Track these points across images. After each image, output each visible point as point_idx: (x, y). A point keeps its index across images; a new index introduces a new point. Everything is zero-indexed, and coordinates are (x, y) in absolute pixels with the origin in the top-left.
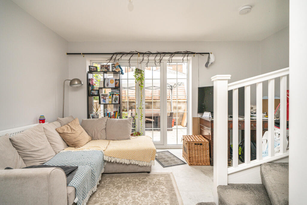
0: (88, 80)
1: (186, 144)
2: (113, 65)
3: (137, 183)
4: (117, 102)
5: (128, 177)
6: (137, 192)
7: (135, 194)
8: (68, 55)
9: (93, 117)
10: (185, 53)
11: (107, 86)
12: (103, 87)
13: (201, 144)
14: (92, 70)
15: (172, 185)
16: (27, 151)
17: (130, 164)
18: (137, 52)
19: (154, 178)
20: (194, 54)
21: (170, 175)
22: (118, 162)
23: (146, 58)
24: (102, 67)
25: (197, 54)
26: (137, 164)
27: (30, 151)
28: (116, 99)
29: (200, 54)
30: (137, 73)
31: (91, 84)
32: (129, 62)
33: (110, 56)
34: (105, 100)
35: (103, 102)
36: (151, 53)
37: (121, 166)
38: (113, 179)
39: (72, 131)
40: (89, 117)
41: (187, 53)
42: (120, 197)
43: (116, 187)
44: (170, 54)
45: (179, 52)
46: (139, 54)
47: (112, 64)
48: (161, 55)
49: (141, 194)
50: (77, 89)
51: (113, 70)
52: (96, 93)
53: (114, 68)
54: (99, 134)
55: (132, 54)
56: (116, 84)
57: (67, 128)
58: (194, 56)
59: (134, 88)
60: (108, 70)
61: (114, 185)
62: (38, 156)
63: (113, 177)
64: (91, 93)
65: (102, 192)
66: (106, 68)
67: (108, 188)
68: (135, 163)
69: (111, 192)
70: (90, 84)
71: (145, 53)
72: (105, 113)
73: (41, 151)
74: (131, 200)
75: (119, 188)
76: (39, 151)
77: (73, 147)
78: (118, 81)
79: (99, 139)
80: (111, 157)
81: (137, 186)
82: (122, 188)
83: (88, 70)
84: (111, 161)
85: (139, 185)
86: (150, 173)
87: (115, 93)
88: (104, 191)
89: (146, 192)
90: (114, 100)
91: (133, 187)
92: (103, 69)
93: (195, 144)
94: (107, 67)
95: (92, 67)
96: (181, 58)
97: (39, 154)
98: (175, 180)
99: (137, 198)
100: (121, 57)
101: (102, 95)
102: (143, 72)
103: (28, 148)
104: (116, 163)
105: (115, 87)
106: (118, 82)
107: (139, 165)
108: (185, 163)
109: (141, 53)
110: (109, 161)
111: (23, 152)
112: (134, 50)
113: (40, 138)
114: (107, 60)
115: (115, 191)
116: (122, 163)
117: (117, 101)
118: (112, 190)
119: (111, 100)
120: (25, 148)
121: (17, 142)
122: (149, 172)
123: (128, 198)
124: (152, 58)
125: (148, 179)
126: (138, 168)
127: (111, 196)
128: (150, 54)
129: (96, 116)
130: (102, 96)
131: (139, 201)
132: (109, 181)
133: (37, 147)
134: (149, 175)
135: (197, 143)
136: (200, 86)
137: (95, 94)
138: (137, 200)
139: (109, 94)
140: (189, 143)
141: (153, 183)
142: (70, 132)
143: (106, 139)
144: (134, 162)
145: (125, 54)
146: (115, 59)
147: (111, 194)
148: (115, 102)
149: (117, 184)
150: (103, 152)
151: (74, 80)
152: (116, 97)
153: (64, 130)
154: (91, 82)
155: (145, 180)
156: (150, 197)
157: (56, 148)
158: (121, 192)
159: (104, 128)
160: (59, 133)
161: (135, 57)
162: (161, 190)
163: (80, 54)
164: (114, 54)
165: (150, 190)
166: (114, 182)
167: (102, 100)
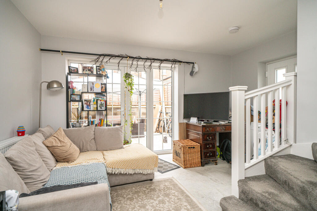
0: (67, 82)
1: (180, 148)
2: (98, 68)
3: (146, 192)
4: (104, 108)
5: (134, 188)
6: (152, 201)
7: (151, 202)
8: (41, 51)
9: (73, 127)
10: (173, 61)
11: (91, 91)
12: (87, 91)
13: (194, 148)
14: (73, 72)
15: (180, 188)
16: (27, 172)
17: (135, 174)
18: (126, 56)
19: (160, 185)
20: (180, 63)
21: (172, 179)
22: (122, 173)
23: (135, 63)
24: (84, 68)
25: (183, 62)
26: (141, 173)
27: (29, 172)
28: (102, 105)
29: (187, 63)
30: (127, 78)
31: (71, 87)
32: (118, 66)
33: (96, 57)
34: (88, 106)
35: (86, 108)
36: (141, 58)
37: (126, 177)
38: (119, 192)
39: (61, 143)
40: (68, 126)
41: (175, 62)
42: (138, 208)
43: (128, 199)
44: (160, 61)
45: (168, 59)
46: (128, 57)
47: (97, 66)
48: (152, 61)
49: (157, 202)
50: (56, 93)
51: (98, 73)
52: (78, 98)
53: (99, 70)
54: (88, 145)
55: (122, 57)
56: (102, 88)
57: (55, 140)
58: (180, 64)
59: (120, 93)
60: (92, 72)
61: (124, 198)
62: (38, 177)
63: (116, 189)
64: (72, 98)
65: (116, 207)
66: (89, 70)
67: (120, 202)
68: (139, 172)
69: (125, 205)
70: (69, 87)
71: (136, 58)
72: (89, 120)
73: (39, 170)
74: (151, 208)
75: (131, 199)
76: (37, 170)
77: (64, 162)
78: (103, 85)
79: (89, 150)
80: (114, 169)
81: (148, 195)
82: (135, 200)
83: (67, 71)
84: (115, 173)
85: (150, 193)
86: (153, 181)
87: (100, 99)
88: (118, 206)
89: (160, 198)
90: (99, 107)
91: (145, 196)
92: (87, 71)
93: (189, 148)
94: (91, 69)
95: (72, 68)
96: (170, 65)
97: (37, 174)
98: (179, 183)
99: (156, 206)
100: (109, 59)
101: (85, 100)
102: (133, 76)
103: (27, 168)
104: (121, 174)
105: (101, 92)
106: (104, 87)
107: (143, 173)
108: (179, 167)
109: (130, 57)
110: (113, 173)
111: (23, 174)
112: (123, 53)
113: (33, 154)
114: (91, 61)
115: (129, 204)
116: (126, 173)
117: (102, 107)
118: (126, 203)
119: (95, 106)
120: (24, 167)
121: (16, 162)
122: (151, 180)
123: (147, 207)
124: (141, 63)
125: (154, 186)
126: (141, 177)
127: (128, 209)
128: (139, 58)
129: (78, 125)
130: (86, 102)
131: (160, 209)
132: (115, 194)
133: (35, 166)
134: (153, 183)
135: (190, 147)
136: (186, 93)
137: (77, 100)
138: (157, 208)
139: (93, 100)
140: (183, 147)
141: (162, 189)
142: (59, 145)
143: (97, 150)
144: (139, 170)
145: (114, 56)
146: (102, 61)
147: (126, 207)
148: (101, 108)
149: (127, 196)
150: (105, 164)
151: (53, 82)
152: (102, 103)
153: (53, 142)
154: (70, 86)
155: (152, 187)
156: (167, 203)
157: (48, 165)
158: (136, 203)
159: (93, 137)
160: (47, 147)
161: (124, 61)
162: (174, 194)
163: (59, 51)
164: (101, 55)
165: (164, 196)
166: (121, 194)
167: (85, 106)
